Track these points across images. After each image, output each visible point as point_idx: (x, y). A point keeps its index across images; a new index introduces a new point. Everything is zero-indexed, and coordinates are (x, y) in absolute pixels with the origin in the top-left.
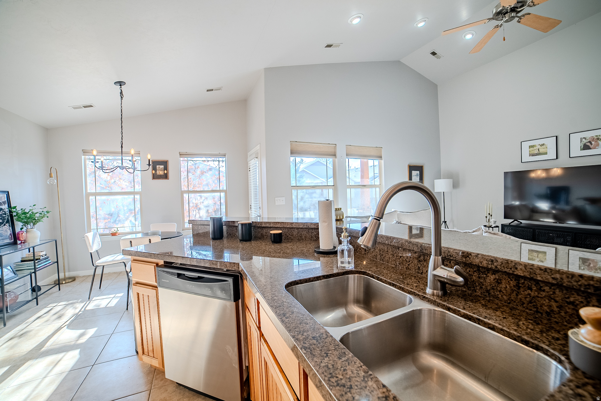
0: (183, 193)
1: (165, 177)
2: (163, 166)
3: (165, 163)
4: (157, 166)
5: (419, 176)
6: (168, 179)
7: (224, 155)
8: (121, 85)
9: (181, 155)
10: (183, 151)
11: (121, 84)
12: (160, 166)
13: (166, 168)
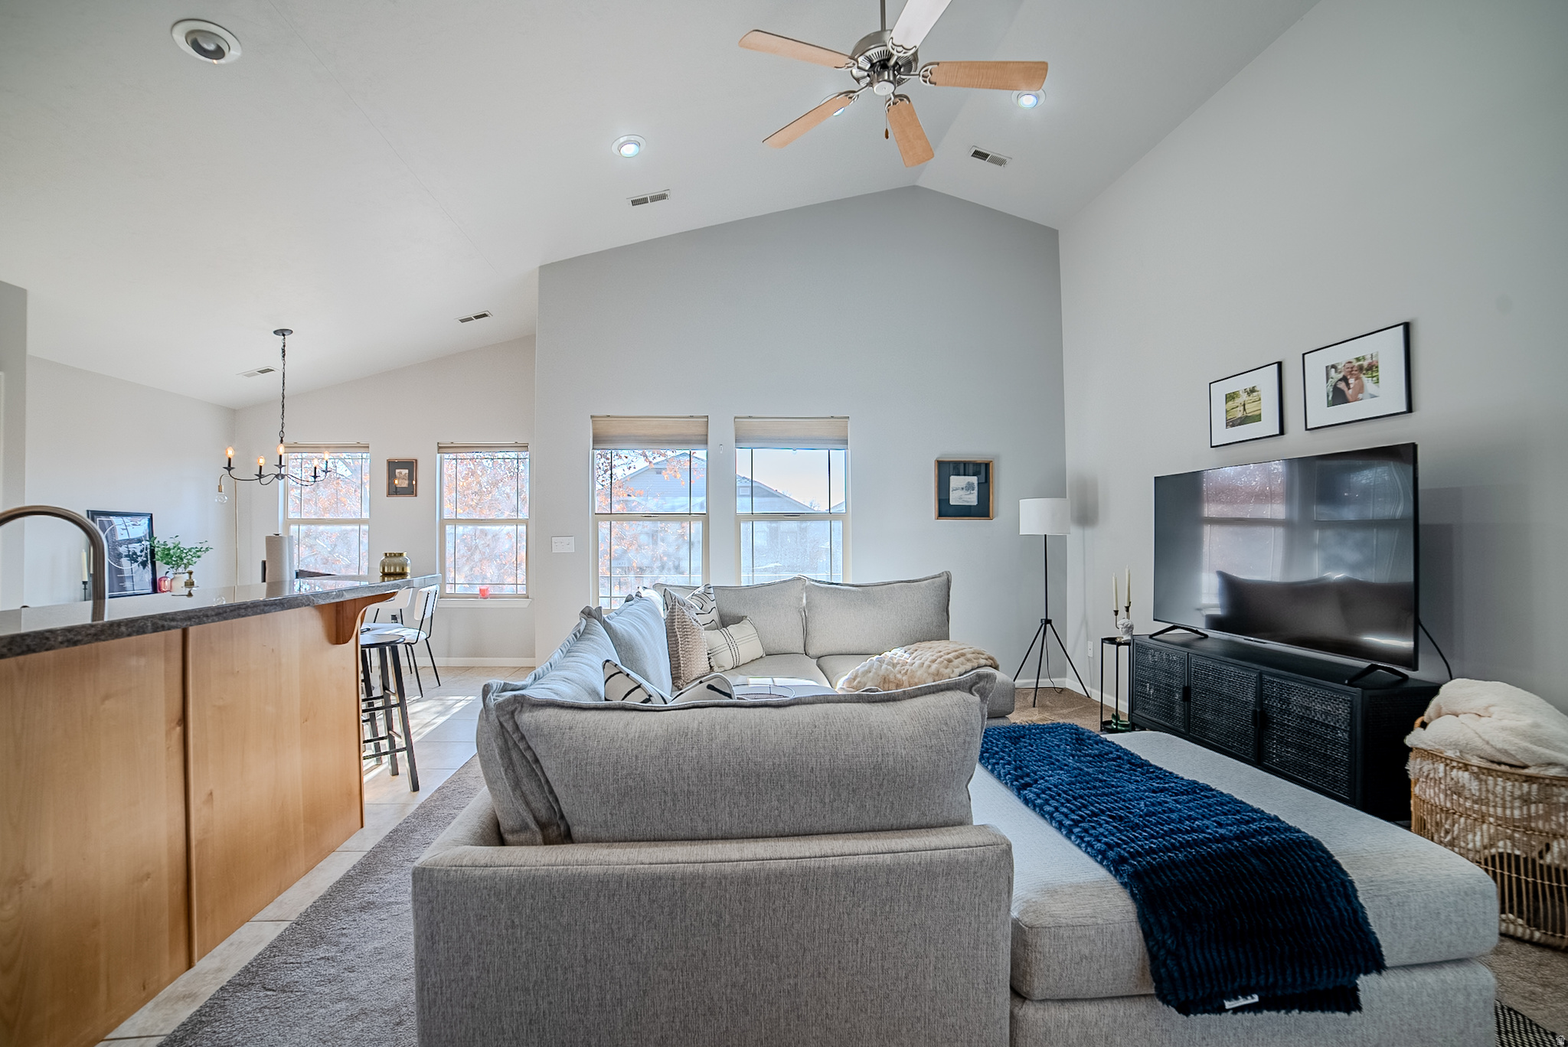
0: (443, 523)
1: (411, 491)
2: (407, 471)
3: (411, 465)
4: (397, 471)
5: (976, 489)
6: (416, 496)
7: (525, 447)
8: (284, 335)
9: (441, 448)
10: (446, 441)
11: (282, 332)
12: (401, 470)
13: (411, 477)
